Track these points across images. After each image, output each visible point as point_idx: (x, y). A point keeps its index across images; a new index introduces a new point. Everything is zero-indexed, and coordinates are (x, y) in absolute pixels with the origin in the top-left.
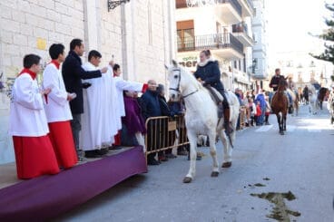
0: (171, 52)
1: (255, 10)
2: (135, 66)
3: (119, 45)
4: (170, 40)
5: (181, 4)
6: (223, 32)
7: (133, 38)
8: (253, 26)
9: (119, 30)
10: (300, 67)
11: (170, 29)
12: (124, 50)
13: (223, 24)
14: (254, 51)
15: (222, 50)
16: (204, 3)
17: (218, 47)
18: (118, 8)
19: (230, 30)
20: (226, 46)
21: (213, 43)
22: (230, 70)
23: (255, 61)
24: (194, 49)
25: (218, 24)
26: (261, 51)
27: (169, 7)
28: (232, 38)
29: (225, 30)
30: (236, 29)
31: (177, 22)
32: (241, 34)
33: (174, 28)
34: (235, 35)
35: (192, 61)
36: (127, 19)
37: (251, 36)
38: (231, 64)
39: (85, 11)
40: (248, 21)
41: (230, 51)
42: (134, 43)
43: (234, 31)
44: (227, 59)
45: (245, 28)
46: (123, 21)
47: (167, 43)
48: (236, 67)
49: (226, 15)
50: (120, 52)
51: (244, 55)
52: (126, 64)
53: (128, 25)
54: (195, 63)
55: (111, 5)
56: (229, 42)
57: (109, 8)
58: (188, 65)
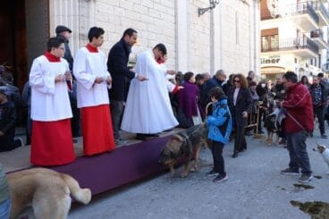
0: (255, 50)
2: (221, 59)
3: (209, 43)
4: (255, 41)
5: (266, 16)
6: (302, 37)
7: (221, 39)
9: (208, 32)
11: (255, 33)
12: (212, 47)
15: (300, 50)
17: (297, 47)
18: (207, 14)
19: (308, 35)
20: (303, 47)
21: (293, 45)
22: (307, 66)
23: (328, 60)
24: (278, 49)
25: (298, 31)
27: (254, 15)
28: (309, 42)
29: (304, 36)
30: (313, 35)
32: (318, 39)
34: (312, 39)
35: (276, 59)
36: (215, 22)
37: (326, 41)
38: (308, 62)
39: (176, 16)
40: (324, 29)
41: (307, 50)
42: (221, 42)
43: (312, 36)
44: (304, 57)
45: (321, 34)
46: (212, 24)
47: (252, 43)
48: (312, 64)
49: (305, 24)
50: (209, 49)
51: (320, 55)
52: (213, 58)
53: (216, 28)
54: (278, 60)
55: (201, 12)
56: (306, 44)
57: (199, 14)
58: (273, 61)
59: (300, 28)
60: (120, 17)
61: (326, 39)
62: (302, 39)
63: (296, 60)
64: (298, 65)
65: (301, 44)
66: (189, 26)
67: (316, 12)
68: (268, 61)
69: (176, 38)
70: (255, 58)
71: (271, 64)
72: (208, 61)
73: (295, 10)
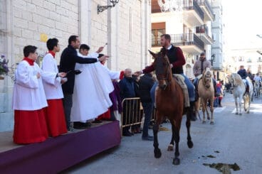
1: (214, 15)
2: (117, 57)
4: (146, 37)
5: (156, 9)
6: (188, 32)
7: (117, 35)
8: (213, 28)
9: (106, 29)
10: (250, 62)
11: (146, 29)
13: (188, 26)
14: (212, 48)
16: (174, 9)
17: (184, 44)
18: (106, 11)
19: (194, 31)
20: (190, 43)
21: (180, 41)
23: (213, 56)
25: (184, 26)
26: (218, 48)
27: (146, 11)
28: (195, 37)
29: (190, 31)
30: (198, 30)
31: (153, 24)
32: (202, 34)
33: (149, 28)
34: (198, 35)
36: (112, 20)
37: (211, 37)
38: (194, 58)
39: (79, 13)
40: (209, 24)
41: (193, 47)
42: (117, 39)
43: (197, 32)
44: (191, 54)
45: (206, 30)
46: (109, 21)
47: (144, 40)
49: (191, 19)
53: (113, 25)
55: (100, 9)
56: (192, 40)
57: (99, 11)
59: (186, 24)
60: (32, 13)
61: (210, 34)
62: (188, 35)
66: (90, 25)
67: (201, 7)
73: (182, 6)
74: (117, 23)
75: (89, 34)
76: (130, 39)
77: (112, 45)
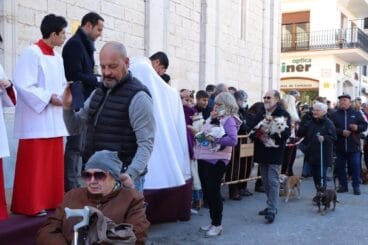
0: (271, 49)
2: (216, 65)
3: (197, 38)
4: (272, 33)
7: (217, 29)
9: (197, 17)
11: (272, 20)
12: (203, 44)
13: (350, 17)
15: (345, 51)
17: (341, 46)
19: (360, 24)
20: (352, 45)
21: (334, 42)
22: (356, 78)
24: (307, 48)
25: (343, 17)
28: (361, 36)
29: (353, 25)
31: (284, 15)
33: (278, 20)
35: (304, 64)
38: (358, 70)
41: (358, 52)
42: (217, 36)
43: (367, 26)
44: (352, 63)
47: (267, 37)
48: (365, 74)
50: (197, 45)
52: (204, 62)
53: (211, 11)
54: (308, 67)
56: (356, 40)
58: (299, 69)
59: (346, 13)
62: (349, 32)
63: (338, 67)
64: (341, 77)
65: (349, 40)
66: (167, 8)
68: (290, 68)
69: (146, 27)
70: (271, 63)
71: (296, 74)
72: (197, 68)
74: (217, 9)
75: (165, 24)
76: (242, 36)
77: (207, 45)
